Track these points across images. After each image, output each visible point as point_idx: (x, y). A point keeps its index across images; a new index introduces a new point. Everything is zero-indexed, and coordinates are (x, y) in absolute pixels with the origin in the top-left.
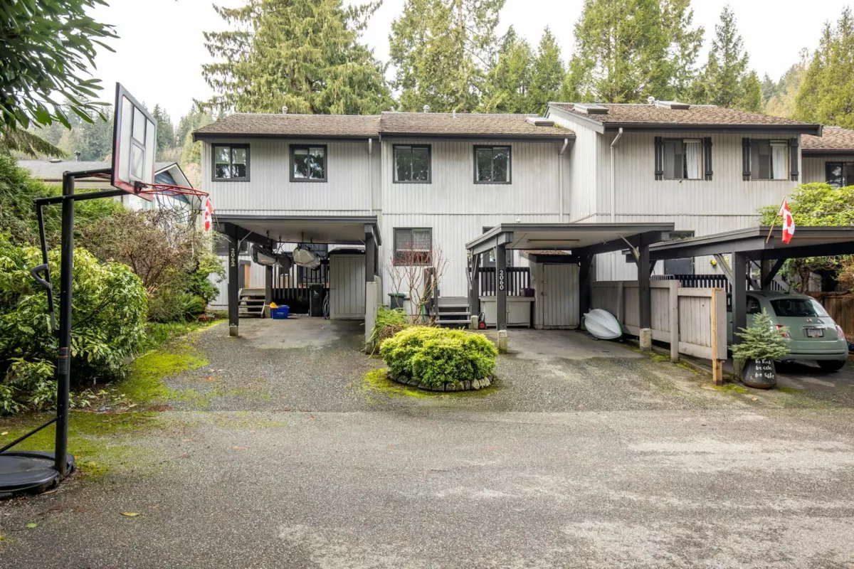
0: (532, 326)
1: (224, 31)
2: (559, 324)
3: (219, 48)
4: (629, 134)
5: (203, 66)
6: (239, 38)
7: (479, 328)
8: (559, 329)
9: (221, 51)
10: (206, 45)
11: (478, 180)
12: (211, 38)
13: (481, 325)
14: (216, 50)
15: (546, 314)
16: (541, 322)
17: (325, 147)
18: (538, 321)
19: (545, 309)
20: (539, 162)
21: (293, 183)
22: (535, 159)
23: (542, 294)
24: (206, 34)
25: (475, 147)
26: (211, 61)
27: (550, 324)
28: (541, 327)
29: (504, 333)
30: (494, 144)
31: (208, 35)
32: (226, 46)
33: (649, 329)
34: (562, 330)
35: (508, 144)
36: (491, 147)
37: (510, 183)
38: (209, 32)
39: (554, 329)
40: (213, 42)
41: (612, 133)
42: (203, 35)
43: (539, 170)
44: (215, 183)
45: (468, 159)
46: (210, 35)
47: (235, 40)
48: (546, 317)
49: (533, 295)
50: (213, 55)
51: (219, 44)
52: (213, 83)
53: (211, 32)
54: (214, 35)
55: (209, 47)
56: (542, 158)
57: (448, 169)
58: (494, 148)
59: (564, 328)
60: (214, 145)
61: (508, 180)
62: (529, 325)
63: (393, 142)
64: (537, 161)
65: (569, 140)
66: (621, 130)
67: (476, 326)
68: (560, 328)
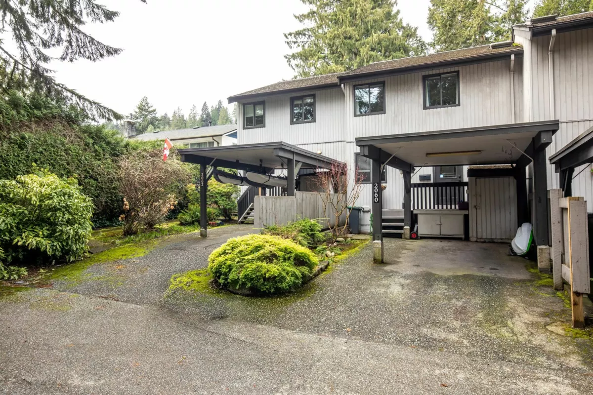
0: (467, 238)
1: (297, 30)
2: (493, 237)
3: (295, 43)
4: (562, 34)
5: (285, 56)
6: (307, 33)
7: (411, 238)
8: (494, 242)
9: (297, 44)
10: (286, 42)
11: (428, 105)
12: (289, 36)
13: (413, 235)
14: (293, 44)
15: (479, 226)
16: (475, 235)
17: (314, 96)
18: (472, 234)
19: (479, 222)
20: (488, 82)
21: (293, 125)
22: (484, 81)
23: (475, 207)
24: (285, 35)
25: (425, 78)
26: (290, 52)
27: (484, 237)
28: (475, 239)
29: (378, 243)
30: (441, 71)
31: (287, 35)
32: (299, 40)
33: (547, 247)
34: (497, 243)
35: (456, 69)
36: (439, 75)
37: (459, 105)
38: (287, 33)
39: (489, 242)
40: (292, 39)
41: (546, 37)
42: (283, 36)
43: (488, 90)
44: (245, 130)
45: (418, 88)
46: (289, 34)
47: (304, 35)
48: (479, 230)
49: (468, 209)
50: (291, 47)
51: (294, 40)
52: (294, 67)
53: (289, 33)
54: (290, 34)
55: (288, 43)
56: (492, 78)
57: (399, 99)
58: (443, 76)
59: (500, 241)
60: (244, 105)
61: (457, 103)
62: (463, 237)
63: (354, 83)
64: (486, 81)
65: (515, 55)
66: (554, 32)
67: (408, 236)
68: (496, 241)
